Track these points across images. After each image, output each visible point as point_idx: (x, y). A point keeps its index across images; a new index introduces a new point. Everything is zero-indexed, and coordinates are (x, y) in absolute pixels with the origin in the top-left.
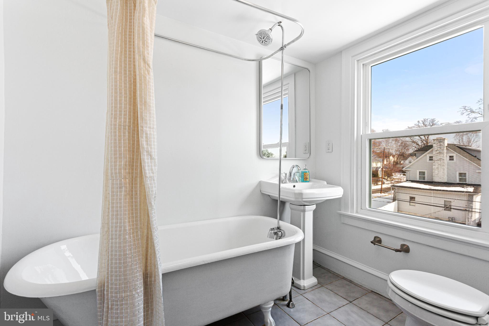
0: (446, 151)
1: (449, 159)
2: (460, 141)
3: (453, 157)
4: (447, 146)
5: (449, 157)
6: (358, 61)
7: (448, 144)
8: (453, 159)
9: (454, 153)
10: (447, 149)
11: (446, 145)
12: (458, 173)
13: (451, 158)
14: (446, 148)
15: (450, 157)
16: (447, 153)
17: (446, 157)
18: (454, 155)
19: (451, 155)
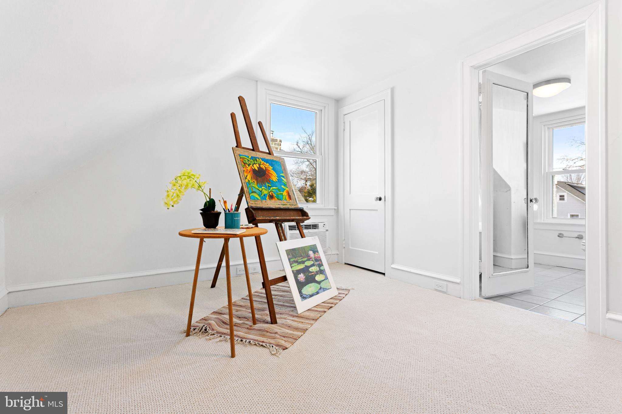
0: (557, 189)
1: (559, 199)
2: (567, 179)
3: (564, 197)
4: (557, 184)
5: (559, 197)
6: (544, 125)
7: (558, 182)
8: (563, 199)
9: (565, 192)
10: (557, 188)
11: (556, 182)
12: (570, 215)
13: (562, 198)
14: (556, 186)
15: (561, 196)
16: (557, 192)
17: (556, 196)
18: (565, 194)
19: (562, 194)
